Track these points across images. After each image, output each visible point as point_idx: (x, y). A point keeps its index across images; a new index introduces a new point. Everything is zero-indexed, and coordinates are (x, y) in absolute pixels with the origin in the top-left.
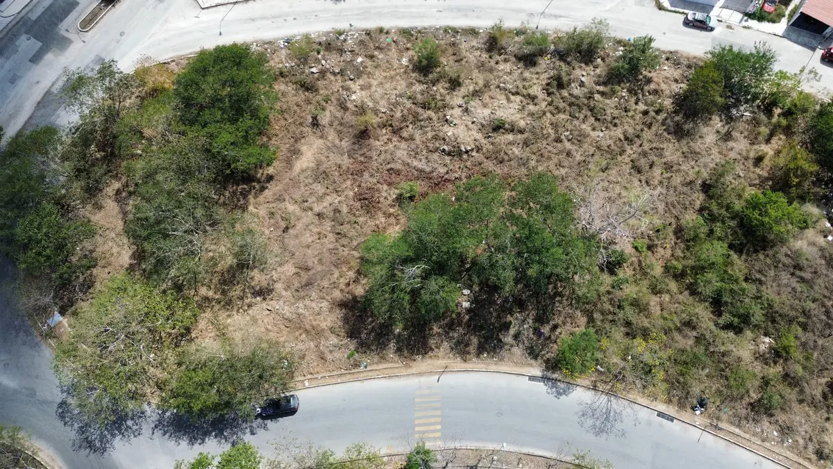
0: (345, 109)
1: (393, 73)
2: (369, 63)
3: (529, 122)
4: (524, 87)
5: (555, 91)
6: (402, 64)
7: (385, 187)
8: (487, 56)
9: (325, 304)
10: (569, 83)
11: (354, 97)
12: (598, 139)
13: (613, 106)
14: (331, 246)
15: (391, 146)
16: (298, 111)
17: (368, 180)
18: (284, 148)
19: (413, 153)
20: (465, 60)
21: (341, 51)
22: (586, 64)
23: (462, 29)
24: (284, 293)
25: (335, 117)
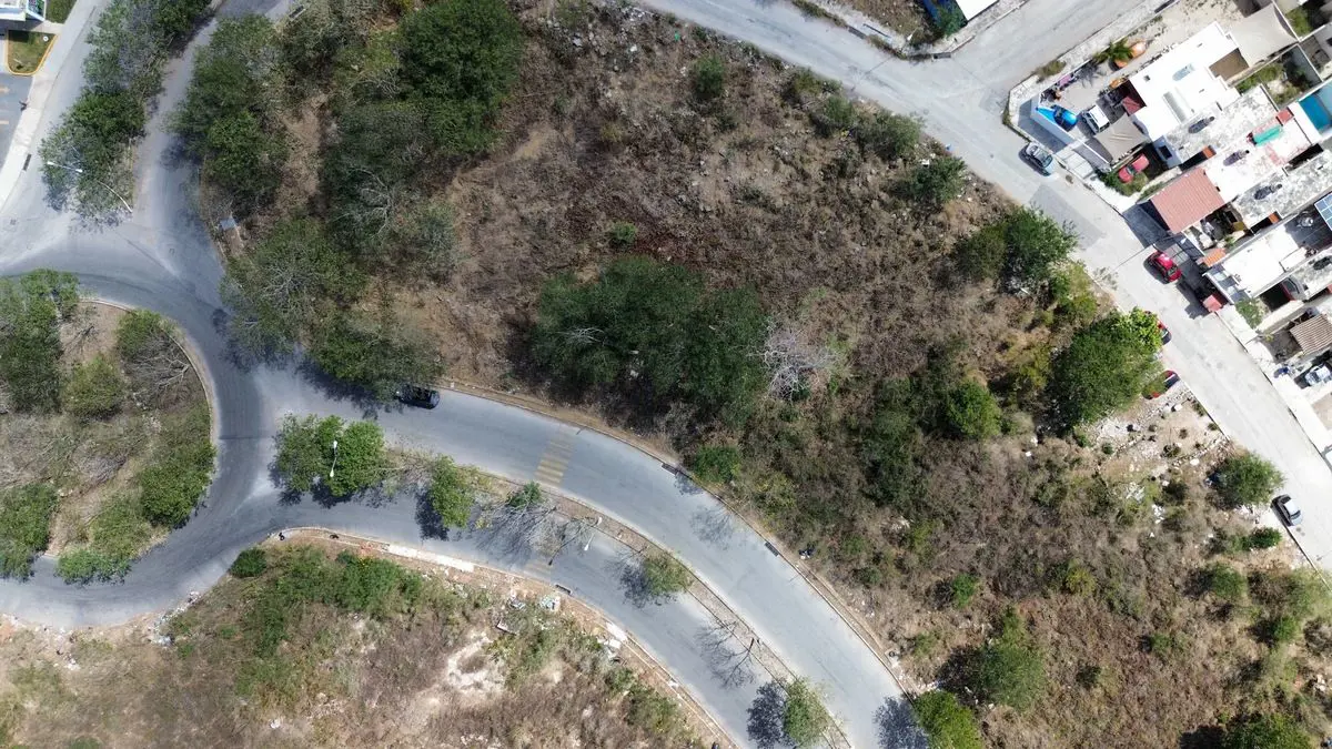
0: (595, 105)
1: (665, 80)
2: (643, 56)
3: (787, 203)
4: (801, 159)
5: (833, 176)
6: (679, 73)
7: (603, 216)
8: (779, 103)
9: (495, 317)
10: (853, 175)
11: (609, 94)
12: (852, 252)
13: (886, 222)
14: (523, 257)
15: (626, 171)
16: (543, 86)
17: (590, 199)
18: (512, 125)
19: (647, 189)
20: (752, 97)
21: (617, 30)
22: (884, 160)
23: (766, 57)
24: (460, 287)
25: (580, 110)
